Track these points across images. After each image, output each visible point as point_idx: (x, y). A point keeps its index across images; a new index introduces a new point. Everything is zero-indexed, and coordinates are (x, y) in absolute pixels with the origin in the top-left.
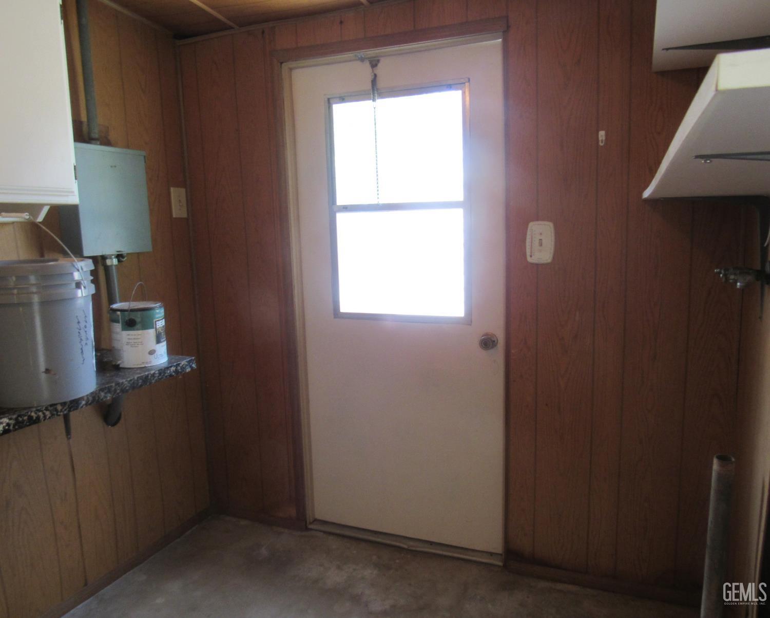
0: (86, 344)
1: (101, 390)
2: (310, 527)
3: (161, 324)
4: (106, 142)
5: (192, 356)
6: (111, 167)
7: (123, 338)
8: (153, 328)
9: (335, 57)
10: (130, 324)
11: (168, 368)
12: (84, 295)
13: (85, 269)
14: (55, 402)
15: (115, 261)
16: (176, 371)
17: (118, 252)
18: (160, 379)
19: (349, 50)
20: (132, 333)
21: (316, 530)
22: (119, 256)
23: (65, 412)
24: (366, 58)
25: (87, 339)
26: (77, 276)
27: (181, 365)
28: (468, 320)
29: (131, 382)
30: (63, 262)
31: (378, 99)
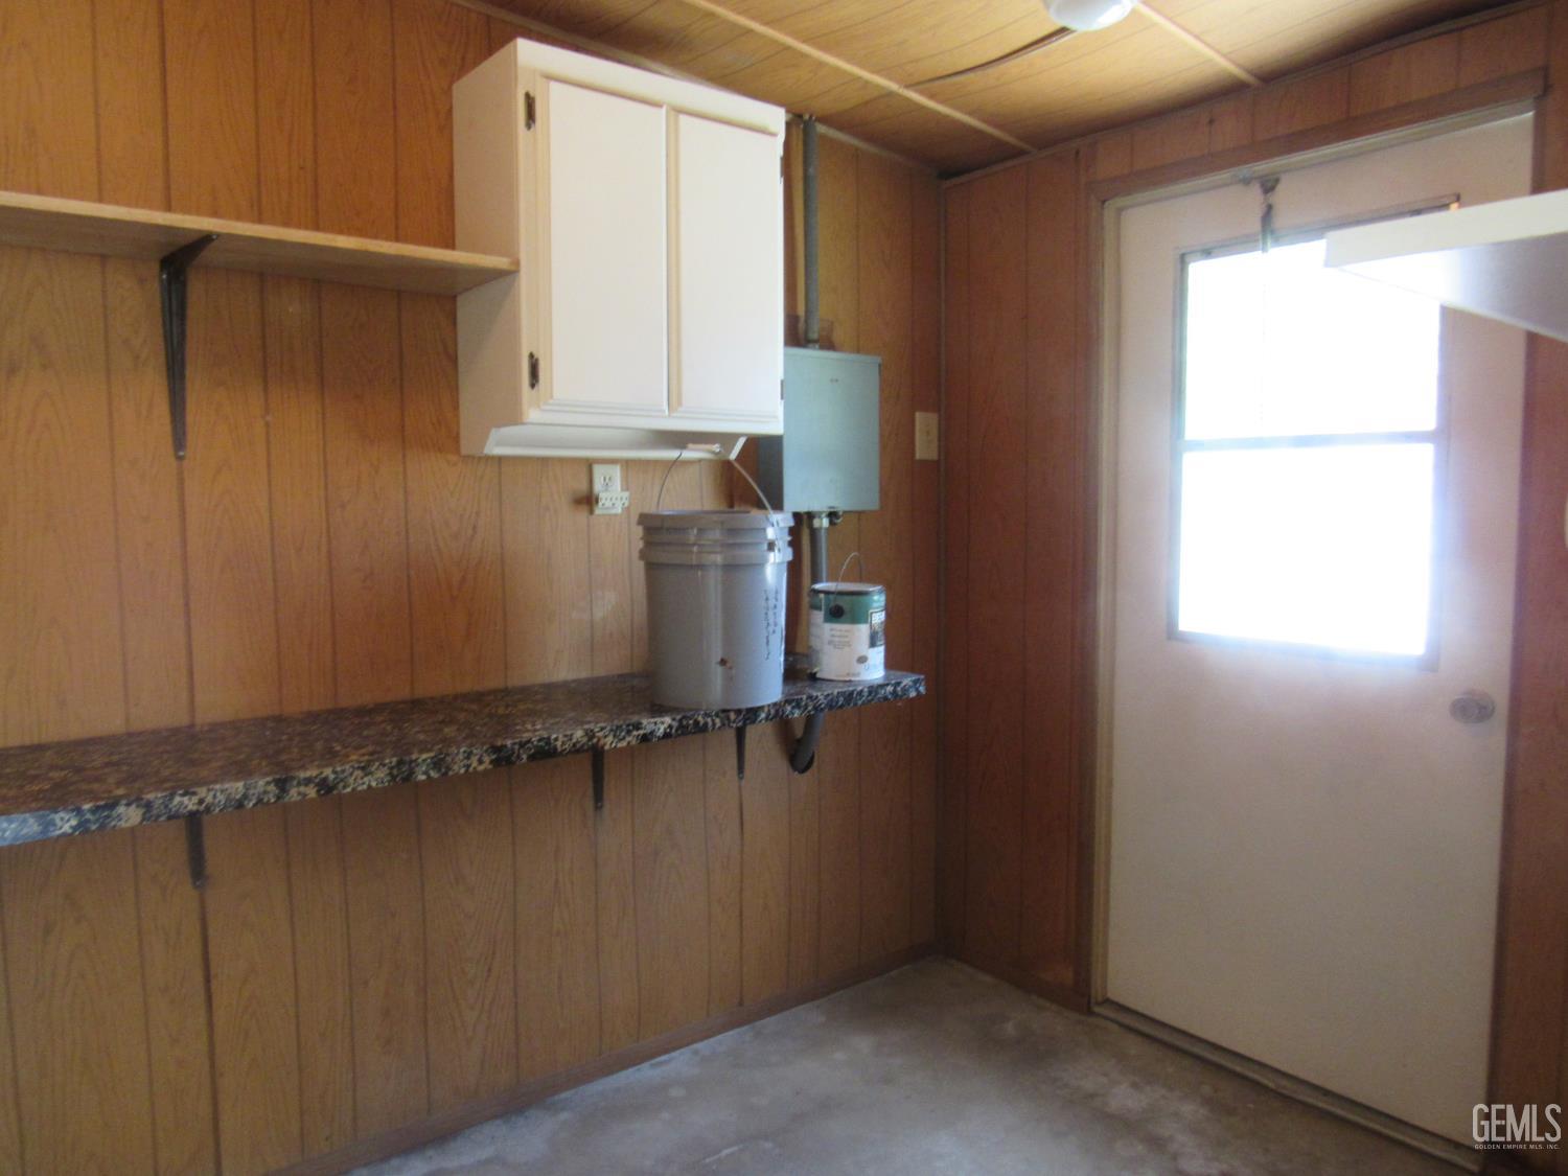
0: (774, 632)
1: (787, 702)
2: (1097, 1009)
3: (878, 618)
4: (827, 344)
5: (921, 673)
6: (832, 381)
7: (824, 632)
8: (866, 622)
9: (1200, 182)
10: (836, 614)
11: (882, 686)
12: (777, 561)
13: (782, 525)
14: (728, 707)
15: (825, 522)
16: (894, 692)
17: (831, 507)
18: (870, 701)
19: (1221, 168)
20: (839, 628)
21: (1106, 1018)
22: (832, 515)
23: (740, 724)
24: (1256, 178)
25: (776, 625)
26: (771, 533)
27: (902, 685)
28: (1430, 664)
29: (830, 697)
30: (755, 513)
31: (1272, 247)
